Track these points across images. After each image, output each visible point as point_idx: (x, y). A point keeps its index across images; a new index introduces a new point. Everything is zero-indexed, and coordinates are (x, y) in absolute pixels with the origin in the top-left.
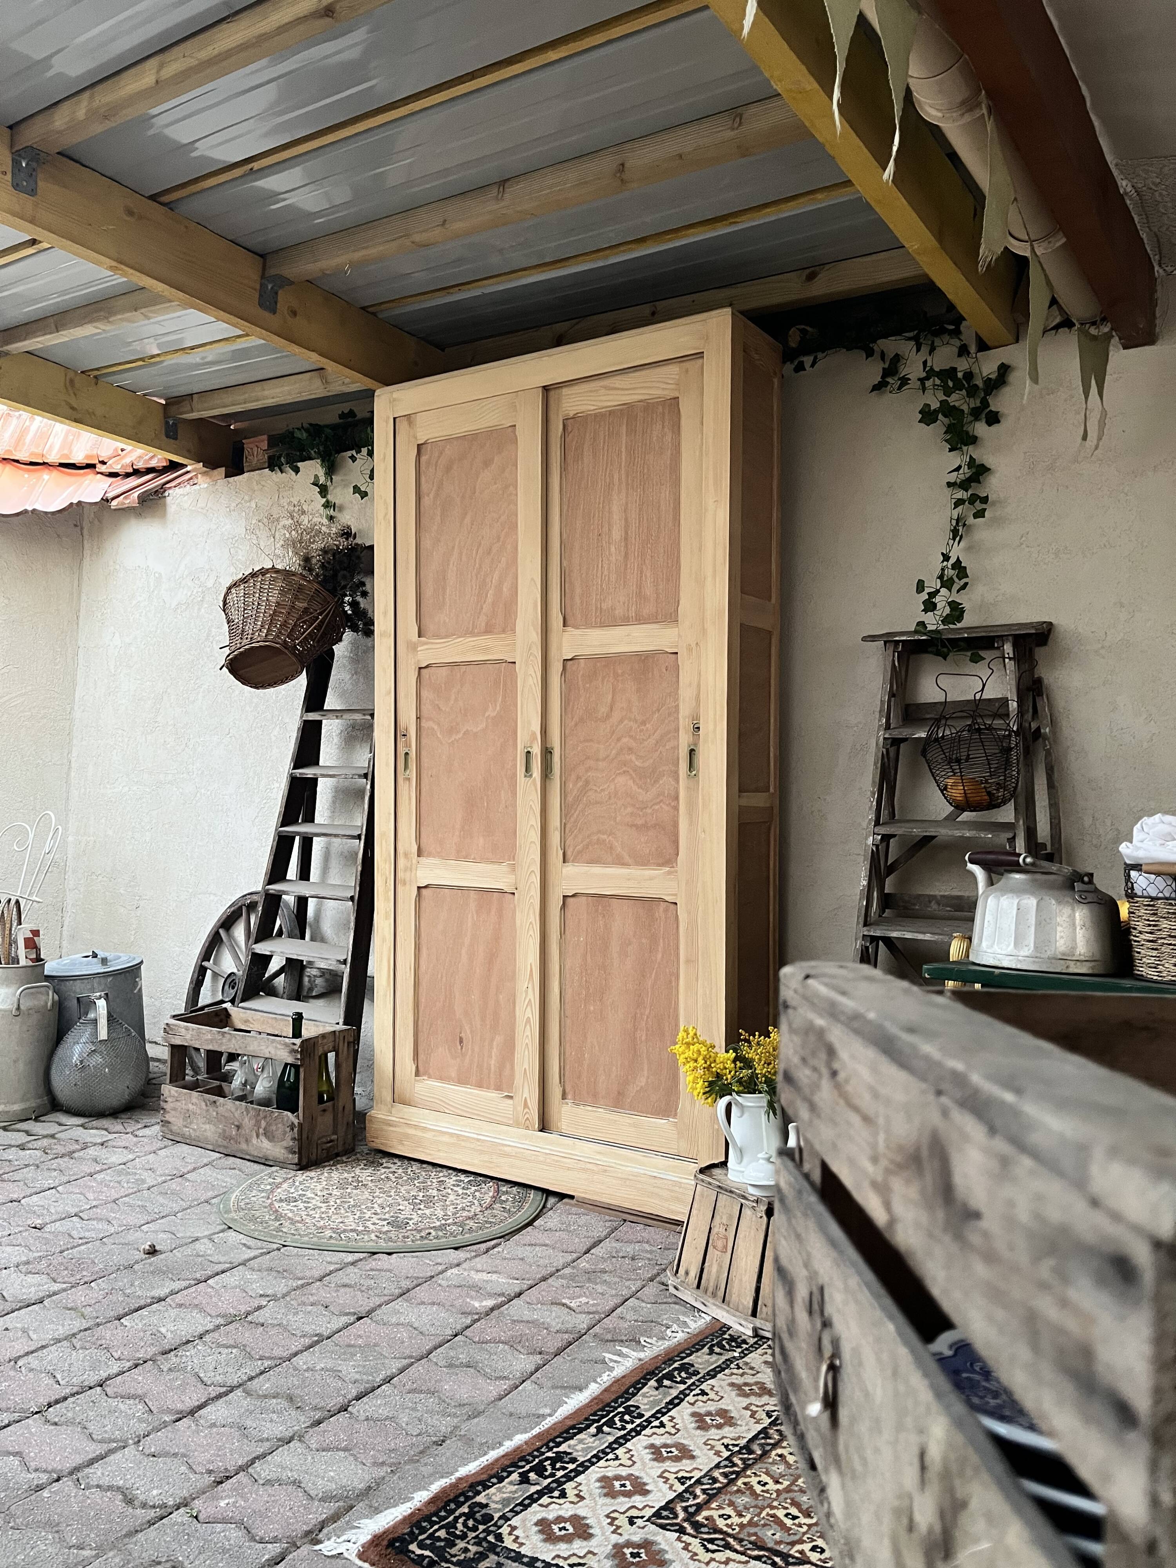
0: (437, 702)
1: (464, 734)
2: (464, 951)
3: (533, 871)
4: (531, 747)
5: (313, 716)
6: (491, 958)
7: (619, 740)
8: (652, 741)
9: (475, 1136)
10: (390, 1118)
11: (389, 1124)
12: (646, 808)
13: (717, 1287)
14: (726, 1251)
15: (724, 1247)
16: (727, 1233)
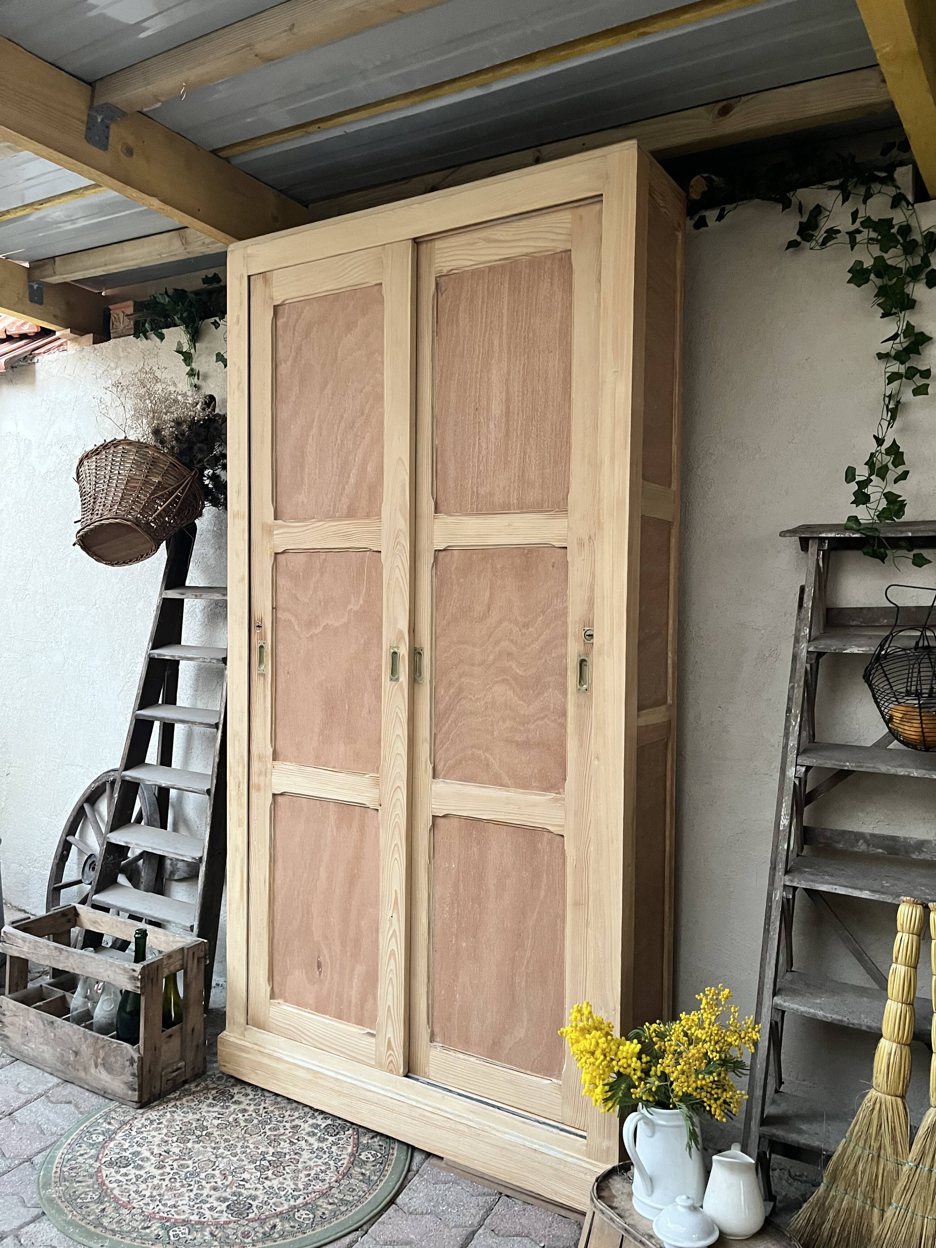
0: (294, 592)
1: (324, 628)
2: (322, 869)
3: (399, 787)
4: (398, 647)
5: (172, 594)
6: (352, 880)
7: (497, 643)
8: (536, 646)
9: (334, 1075)
10: (242, 1043)
11: (242, 1049)
12: (528, 723)
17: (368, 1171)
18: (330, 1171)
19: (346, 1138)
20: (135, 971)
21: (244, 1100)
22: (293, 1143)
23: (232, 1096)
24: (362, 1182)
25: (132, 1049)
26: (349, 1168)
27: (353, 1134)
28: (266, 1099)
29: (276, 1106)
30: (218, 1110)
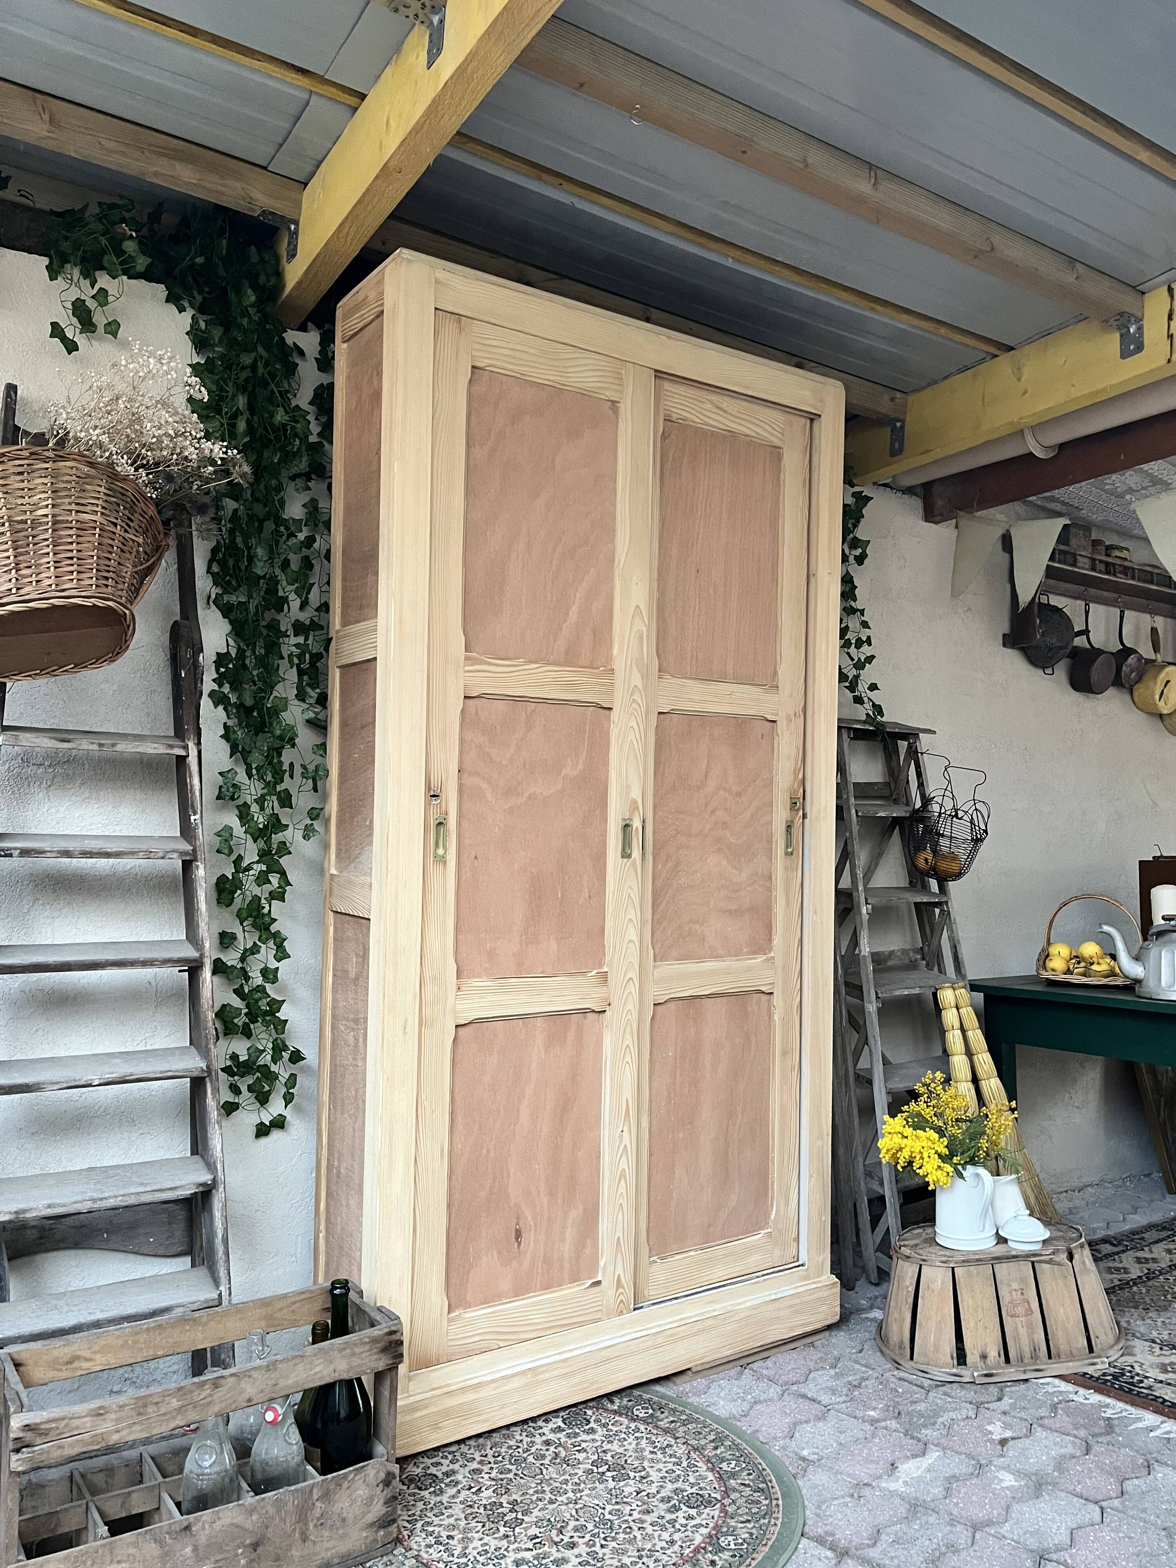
0: (487, 750)
1: (529, 797)
3: (631, 979)
4: (631, 819)
7: (713, 812)
8: (748, 814)
12: (740, 890)
13: (1035, 1350)
14: (1032, 1312)
15: (1027, 1310)
16: (1025, 1296)
17: (667, 1417)
18: (654, 1438)
19: (599, 1417)
20: (395, 1332)
21: (452, 1467)
22: (584, 1450)
23: (430, 1474)
24: (684, 1425)
25: (387, 1461)
26: (657, 1427)
27: (598, 1409)
28: (469, 1450)
29: (489, 1447)
30: (455, 1490)
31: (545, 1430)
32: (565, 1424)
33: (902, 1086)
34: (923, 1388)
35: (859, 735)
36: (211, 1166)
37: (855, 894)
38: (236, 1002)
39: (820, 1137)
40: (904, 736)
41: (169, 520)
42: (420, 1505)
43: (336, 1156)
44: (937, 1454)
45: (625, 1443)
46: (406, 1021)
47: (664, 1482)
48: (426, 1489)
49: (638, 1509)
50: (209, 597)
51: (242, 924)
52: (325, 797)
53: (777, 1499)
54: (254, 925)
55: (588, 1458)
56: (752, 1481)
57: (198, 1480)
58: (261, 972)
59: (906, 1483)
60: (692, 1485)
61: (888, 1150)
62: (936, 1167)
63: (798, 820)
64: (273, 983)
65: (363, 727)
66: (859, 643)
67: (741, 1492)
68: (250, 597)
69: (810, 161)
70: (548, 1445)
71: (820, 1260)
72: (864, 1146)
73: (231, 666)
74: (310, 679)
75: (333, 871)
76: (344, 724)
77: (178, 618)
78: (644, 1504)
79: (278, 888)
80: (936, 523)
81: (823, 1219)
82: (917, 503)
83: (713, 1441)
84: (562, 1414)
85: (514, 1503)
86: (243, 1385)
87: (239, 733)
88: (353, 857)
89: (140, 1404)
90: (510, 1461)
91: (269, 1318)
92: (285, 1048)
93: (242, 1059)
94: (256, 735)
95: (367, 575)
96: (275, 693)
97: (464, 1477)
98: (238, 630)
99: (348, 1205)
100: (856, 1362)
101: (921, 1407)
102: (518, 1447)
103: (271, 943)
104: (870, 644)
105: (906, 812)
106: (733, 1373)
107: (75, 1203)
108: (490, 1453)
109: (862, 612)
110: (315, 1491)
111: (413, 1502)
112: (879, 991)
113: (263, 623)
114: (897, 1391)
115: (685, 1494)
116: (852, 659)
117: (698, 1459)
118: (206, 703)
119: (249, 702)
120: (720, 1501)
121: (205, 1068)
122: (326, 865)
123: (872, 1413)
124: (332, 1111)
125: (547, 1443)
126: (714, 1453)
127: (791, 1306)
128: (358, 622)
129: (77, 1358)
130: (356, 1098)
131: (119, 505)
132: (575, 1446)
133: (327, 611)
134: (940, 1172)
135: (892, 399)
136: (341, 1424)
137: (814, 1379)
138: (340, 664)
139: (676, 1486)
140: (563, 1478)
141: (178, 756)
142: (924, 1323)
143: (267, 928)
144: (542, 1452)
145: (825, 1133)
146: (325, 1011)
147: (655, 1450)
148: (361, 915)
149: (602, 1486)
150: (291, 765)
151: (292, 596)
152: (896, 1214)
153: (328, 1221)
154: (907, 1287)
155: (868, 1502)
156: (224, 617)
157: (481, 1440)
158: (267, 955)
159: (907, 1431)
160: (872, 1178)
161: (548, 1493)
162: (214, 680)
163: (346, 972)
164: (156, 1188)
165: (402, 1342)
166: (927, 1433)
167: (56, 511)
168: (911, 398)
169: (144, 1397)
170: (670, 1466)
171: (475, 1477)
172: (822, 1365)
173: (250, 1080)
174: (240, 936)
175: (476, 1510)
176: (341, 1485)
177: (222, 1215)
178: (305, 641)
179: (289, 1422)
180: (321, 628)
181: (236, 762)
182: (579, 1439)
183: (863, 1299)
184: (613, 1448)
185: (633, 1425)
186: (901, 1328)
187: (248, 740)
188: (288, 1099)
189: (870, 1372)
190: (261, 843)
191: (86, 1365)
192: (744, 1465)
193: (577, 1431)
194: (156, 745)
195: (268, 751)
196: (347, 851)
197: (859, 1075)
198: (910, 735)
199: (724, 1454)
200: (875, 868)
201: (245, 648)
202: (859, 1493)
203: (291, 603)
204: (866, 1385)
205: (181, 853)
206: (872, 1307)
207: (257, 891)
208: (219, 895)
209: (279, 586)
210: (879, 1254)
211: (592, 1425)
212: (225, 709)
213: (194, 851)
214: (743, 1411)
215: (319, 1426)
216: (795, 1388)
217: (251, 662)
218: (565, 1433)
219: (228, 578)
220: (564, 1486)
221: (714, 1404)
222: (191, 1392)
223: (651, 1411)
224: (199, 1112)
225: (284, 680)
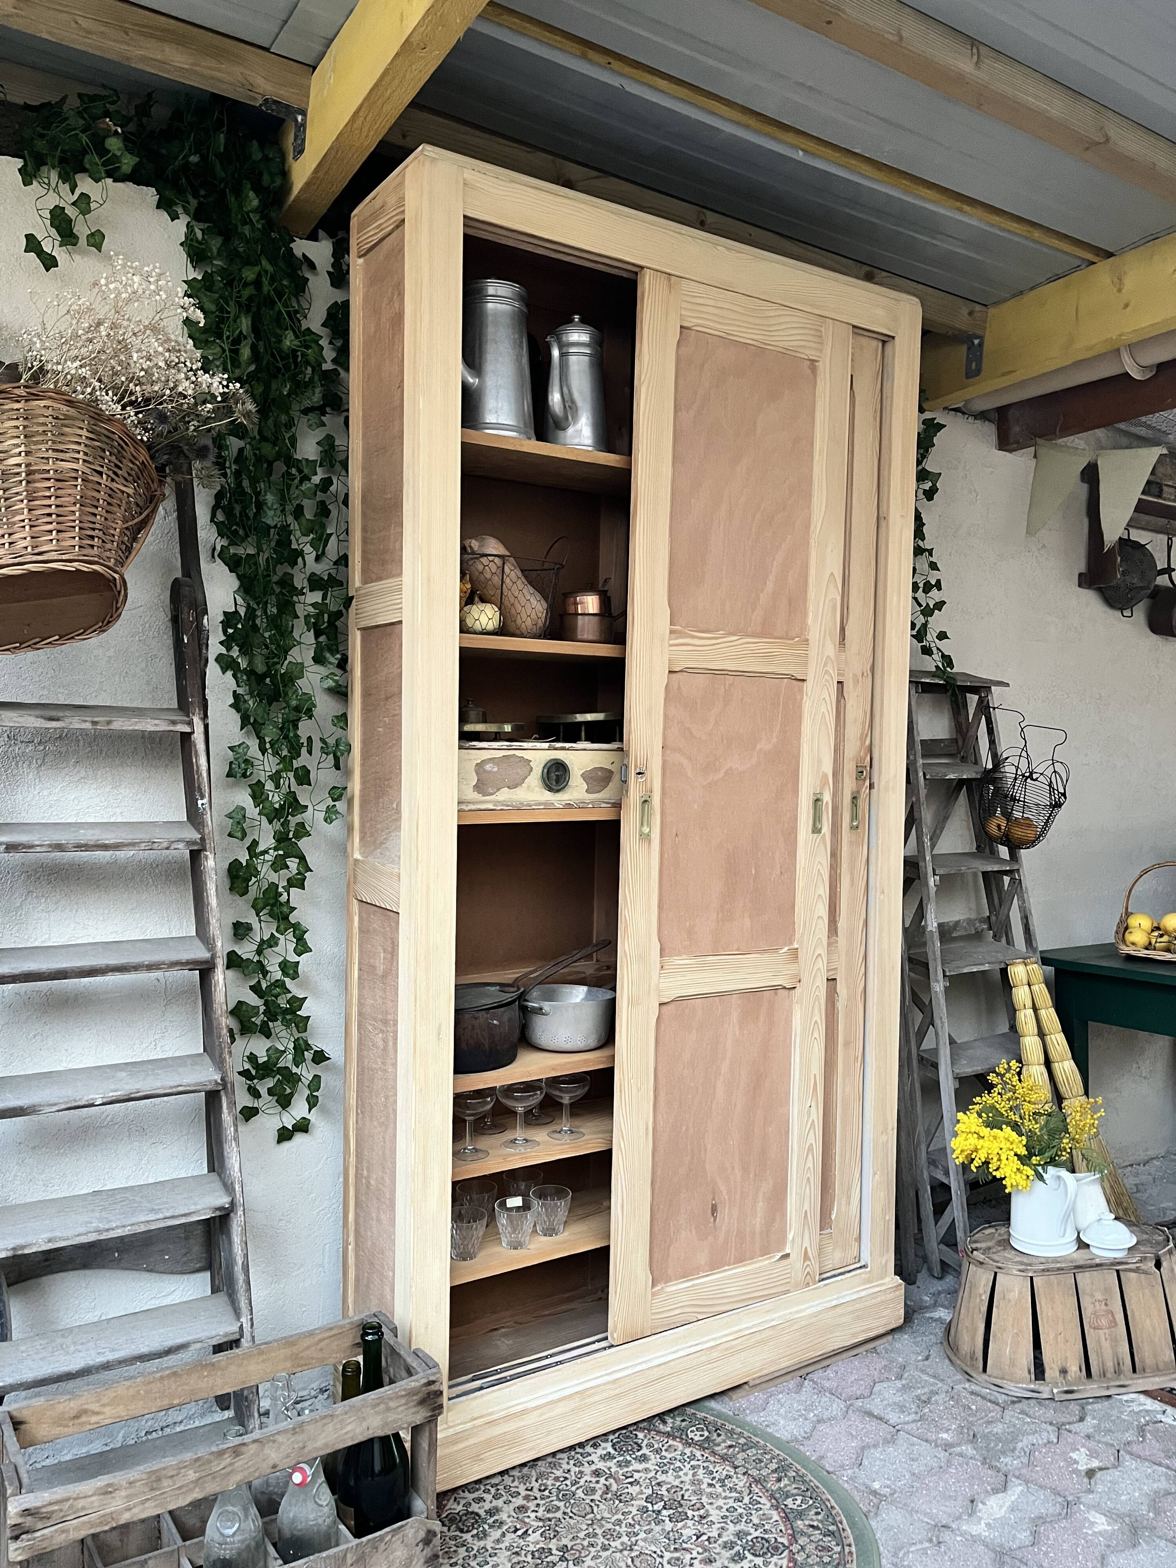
13: (1119, 1364)
14: (1116, 1325)
15: (1111, 1322)
16: (1109, 1307)
17: (724, 1441)
18: (711, 1468)
19: (651, 1441)
20: (434, 1382)
21: (495, 1503)
22: (637, 1482)
23: (473, 1513)
24: (744, 1451)
25: (427, 1518)
26: (714, 1453)
27: (649, 1431)
28: (513, 1481)
29: (534, 1479)
30: (499, 1532)
31: (594, 1458)
32: (615, 1449)
33: (970, 1070)
34: (998, 1404)
35: (927, 688)
36: (229, 1188)
37: (921, 864)
38: (253, 1000)
39: (885, 1131)
40: (975, 690)
41: (164, 466)
42: (462, 1552)
43: (365, 1165)
44: (1020, 1488)
45: (681, 1473)
46: (440, 1026)
47: (726, 1523)
48: (468, 1531)
49: (700, 1557)
50: (214, 549)
51: (258, 915)
52: (348, 774)
53: (850, 1545)
54: (271, 915)
55: (641, 1493)
56: (821, 1521)
57: (220, 1549)
58: (280, 966)
59: (988, 1525)
60: (756, 1527)
61: (962, 1151)
62: (1015, 1170)
63: (865, 790)
64: (293, 979)
65: (387, 699)
66: (928, 588)
67: (809, 1536)
68: (260, 550)
69: (904, 34)
70: (598, 1476)
71: (883, 1262)
72: (927, 1132)
73: (240, 626)
74: (329, 639)
75: (357, 856)
76: (366, 694)
77: (178, 574)
78: (705, 1550)
79: (297, 874)
80: (1010, 451)
81: (887, 1218)
82: (990, 430)
83: (775, 1471)
84: (611, 1437)
85: (564, 1549)
86: (267, 1451)
87: (251, 703)
88: (378, 842)
89: (153, 1478)
90: (557, 1496)
91: (295, 1357)
92: (308, 1047)
93: (261, 1061)
94: (270, 704)
95: (390, 526)
96: (289, 658)
97: (509, 1517)
98: (247, 587)
99: (379, 1220)
100: (923, 1371)
101: (998, 1428)
102: (566, 1479)
103: (290, 936)
104: (939, 589)
105: (977, 773)
106: (792, 1384)
107: (79, 1235)
108: (536, 1485)
109: (930, 552)
110: (349, 1555)
111: (454, 1548)
112: (946, 970)
113: (275, 578)
114: (970, 1408)
115: (749, 1538)
116: (920, 605)
117: (760, 1494)
118: (213, 670)
119: (261, 668)
120: (788, 1547)
121: (219, 1081)
122: (349, 849)
123: (945, 1436)
124: (360, 1116)
125: (597, 1473)
126: (778, 1485)
127: (853, 1312)
128: (380, 579)
129: (85, 1412)
130: (385, 1106)
131: (104, 451)
132: (627, 1478)
133: (347, 566)
134: (1019, 1174)
135: (970, 313)
136: (376, 1479)
137: (880, 1393)
138: (363, 624)
139: (738, 1527)
140: (616, 1517)
141: (182, 733)
142: (999, 1335)
143: (286, 918)
144: (592, 1485)
145: (890, 1127)
146: (351, 1007)
147: (714, 1482)
148: (389, 908)
149: (658, 1528)
150: (310, 739)
151: (308, 549)
152: (962, 1207)
153: (357, 1231)
154: (980, 1295)
155: (949, 1549)
156: (231, 571)
157: (525, 1470)
158: (286, 946)
159: (985, 1459)
160: (937, 1167)
161: (600, 1536)
162: (221, 643)
163: (373, 967)
164: (168, 1214)
165: (441, 1393)
166: (1008, 1462)
167: (31, 459)
168: (992, 311)
169: (157, 1471)
170: (731, 1502)
171: (521, 1516)
172: (886, 1375)
173: (270, 1083)
174: (256, 926)
175: (523, 1558)
176: (376, 1548)
177: (241, 1241)
178: (323, 600)
179: (320, 1481)
180: (340, 584)
181: (248, 734)
182: (631, 1469)
183: (926, 1295)
184: (668, 1480)
185: (688, 1451)
186: (973, 1338)
187: (260, 711)
188: (312, 1102)
189: (940, 1385)
190: (277, 825)
191: (94, 1419)
192: (811, 1502)
193: (628, 1458)
194: (156, 722)
195: (283, 723)
196: (372, 835)
197: (922, 1058)
198: (982, 688)
199: (789, 1488)
200: (941, 832)
201: (255, 606)
202: (938, 1537)
203: (306, 556)
204: (936, 1401)
205: (188, 842)
206: (935, 1305)
207: (273, 877)
208: (232, 883)
209: (292, 537)
210: (942, 1247)
211: (645, 1451)
212: (234, 676)
213: (203, 839)
214: (806, 1432)
215: (352, 1483)
216: (859, 1403)
217: (262, 622)
218: (615, 1461)
219: (235, 527)
220: (617, 1528)
221: (773, 1424)
222: (209, 1462)
223: (706, 1434)
224: (215, 1125)
225: (300, 643)
